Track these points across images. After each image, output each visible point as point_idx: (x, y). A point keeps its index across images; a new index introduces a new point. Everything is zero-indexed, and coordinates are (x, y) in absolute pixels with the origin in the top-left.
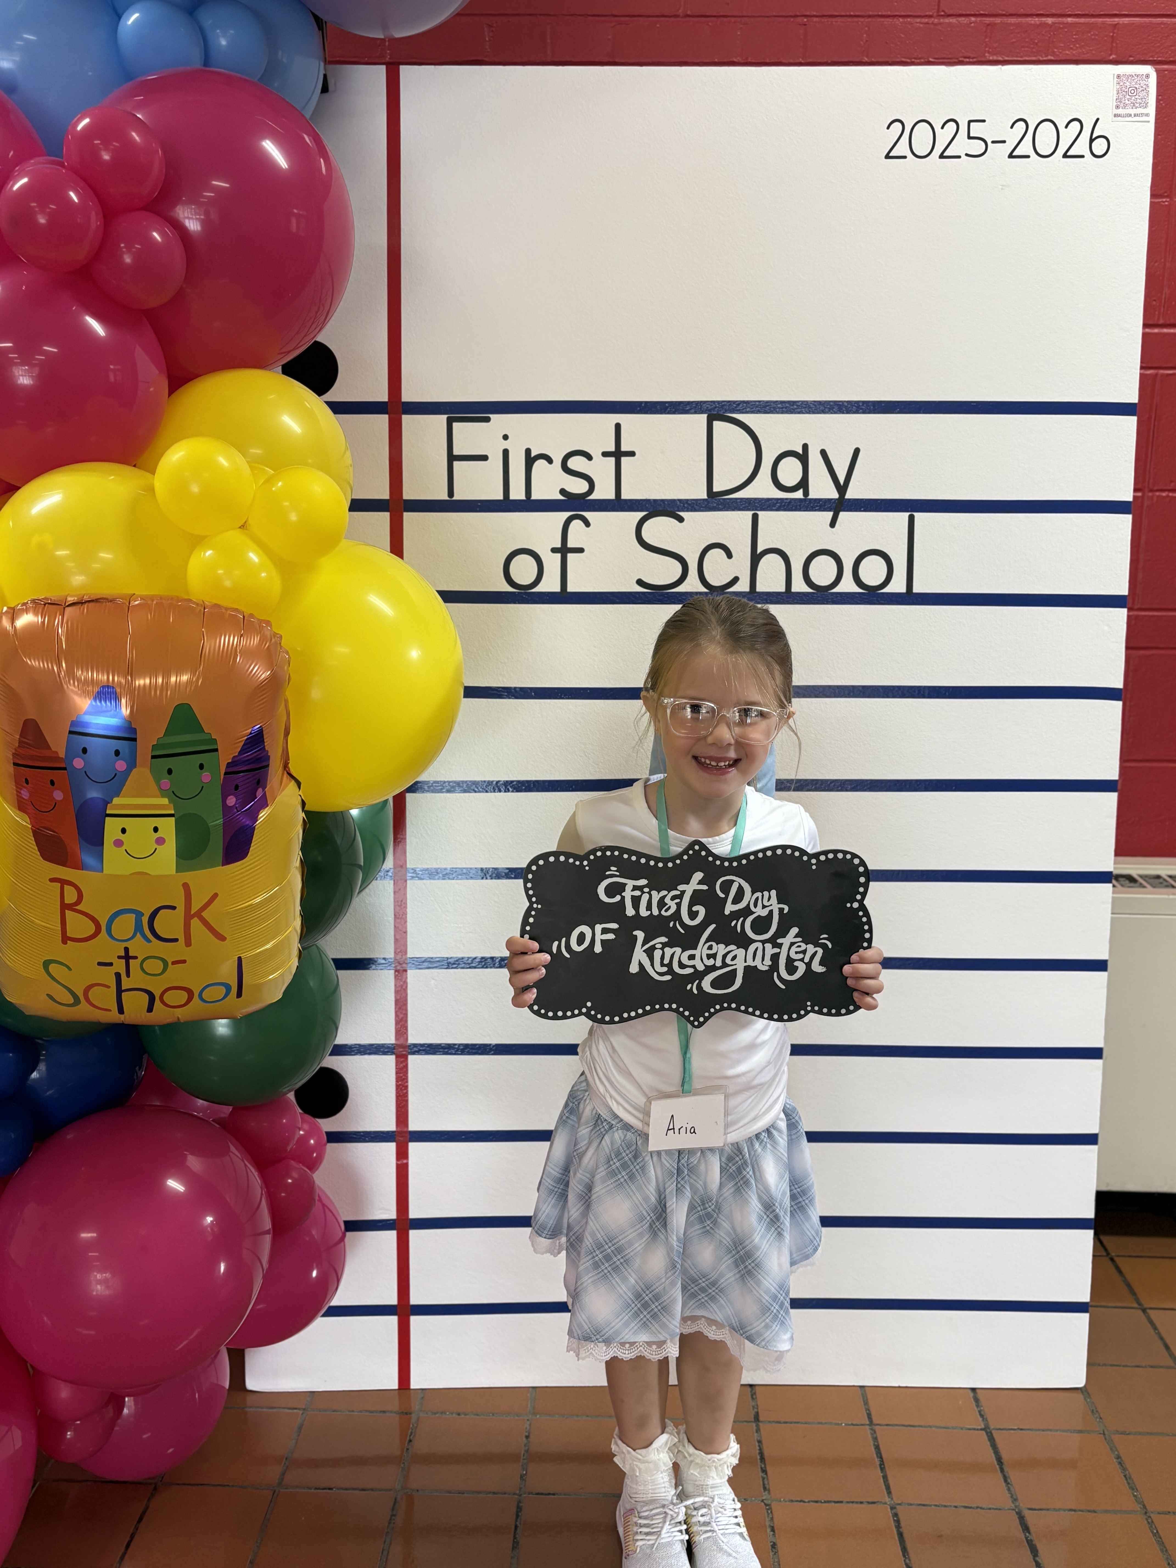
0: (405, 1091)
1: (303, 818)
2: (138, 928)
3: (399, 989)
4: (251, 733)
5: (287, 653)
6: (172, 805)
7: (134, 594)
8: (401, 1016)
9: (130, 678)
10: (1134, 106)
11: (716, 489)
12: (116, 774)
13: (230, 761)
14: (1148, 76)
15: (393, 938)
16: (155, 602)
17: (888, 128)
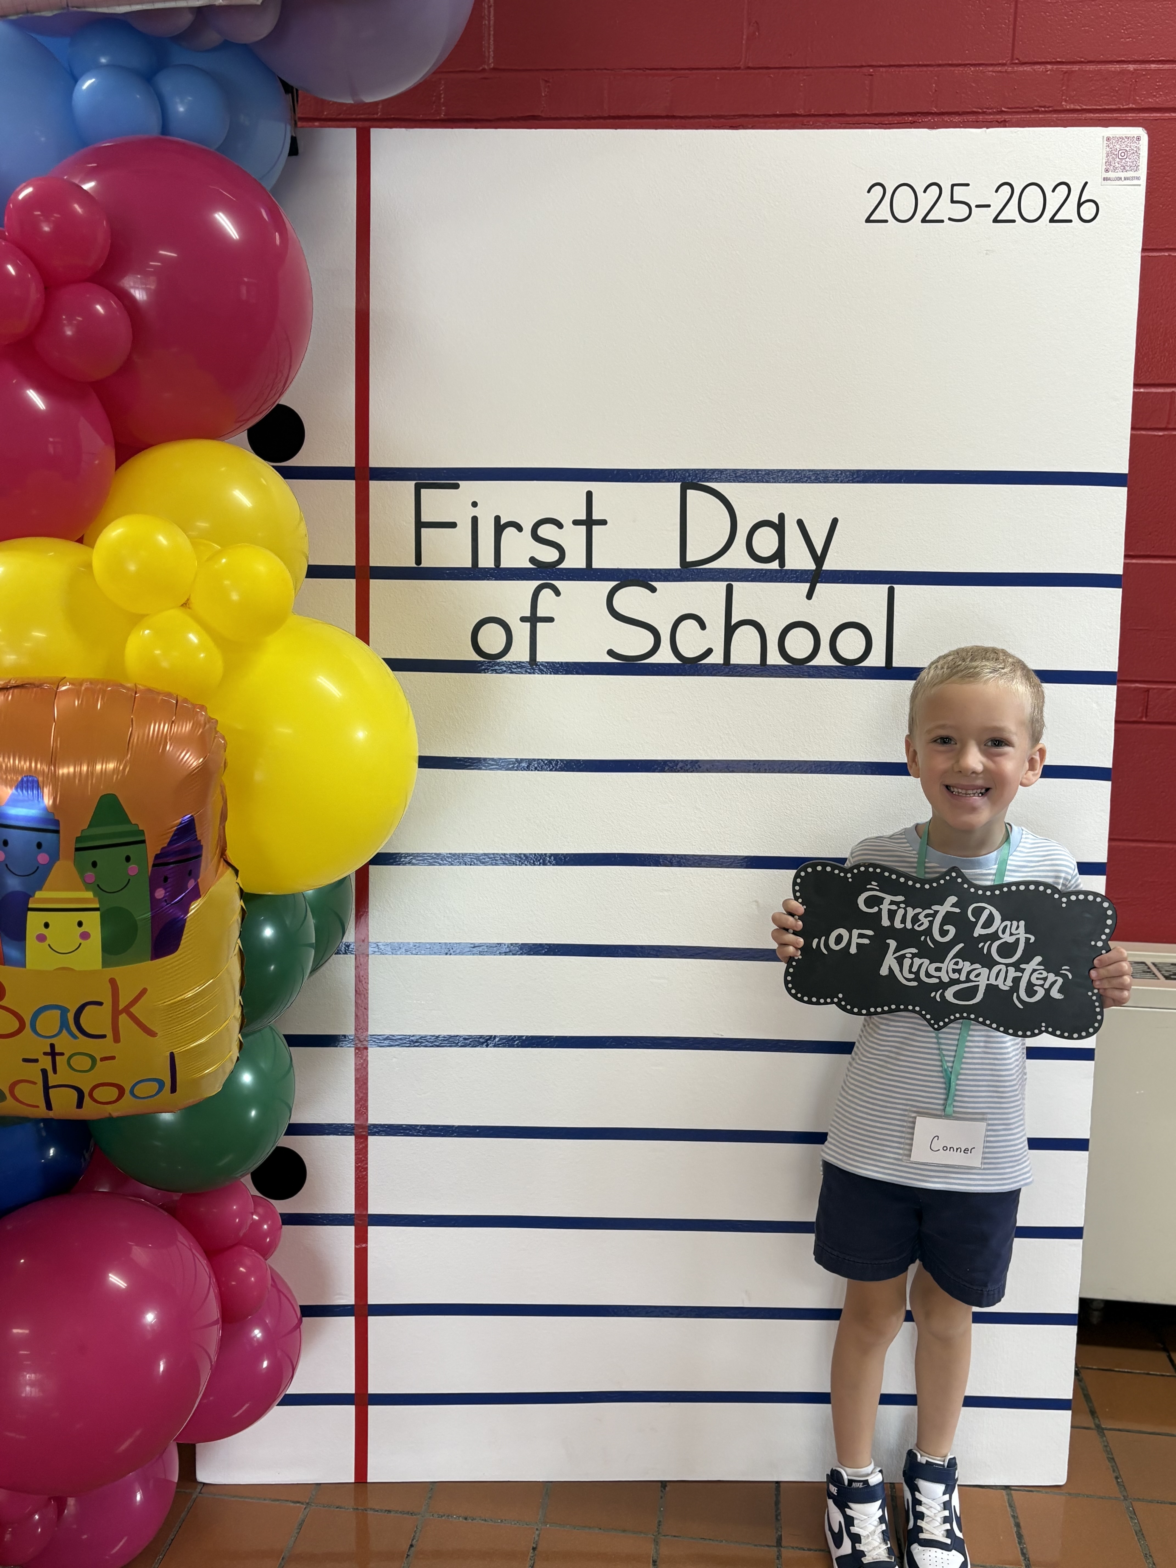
0: (364, 1173)
1: (242, 906)
2: (64, 1024)
3: (360, 1067)
4: (181, 823)
5: (224, 738)
6: (97, 899)
7: (65, 678)
8: (361, 1095)
9: (53, 768)
10: (1124, 169)
11: (689, 558)
12: (38, 868)
13: (159, 852)
14: (1139, 138)
15: (354, 1014)
16: (83, 688)
17: (868, 192)
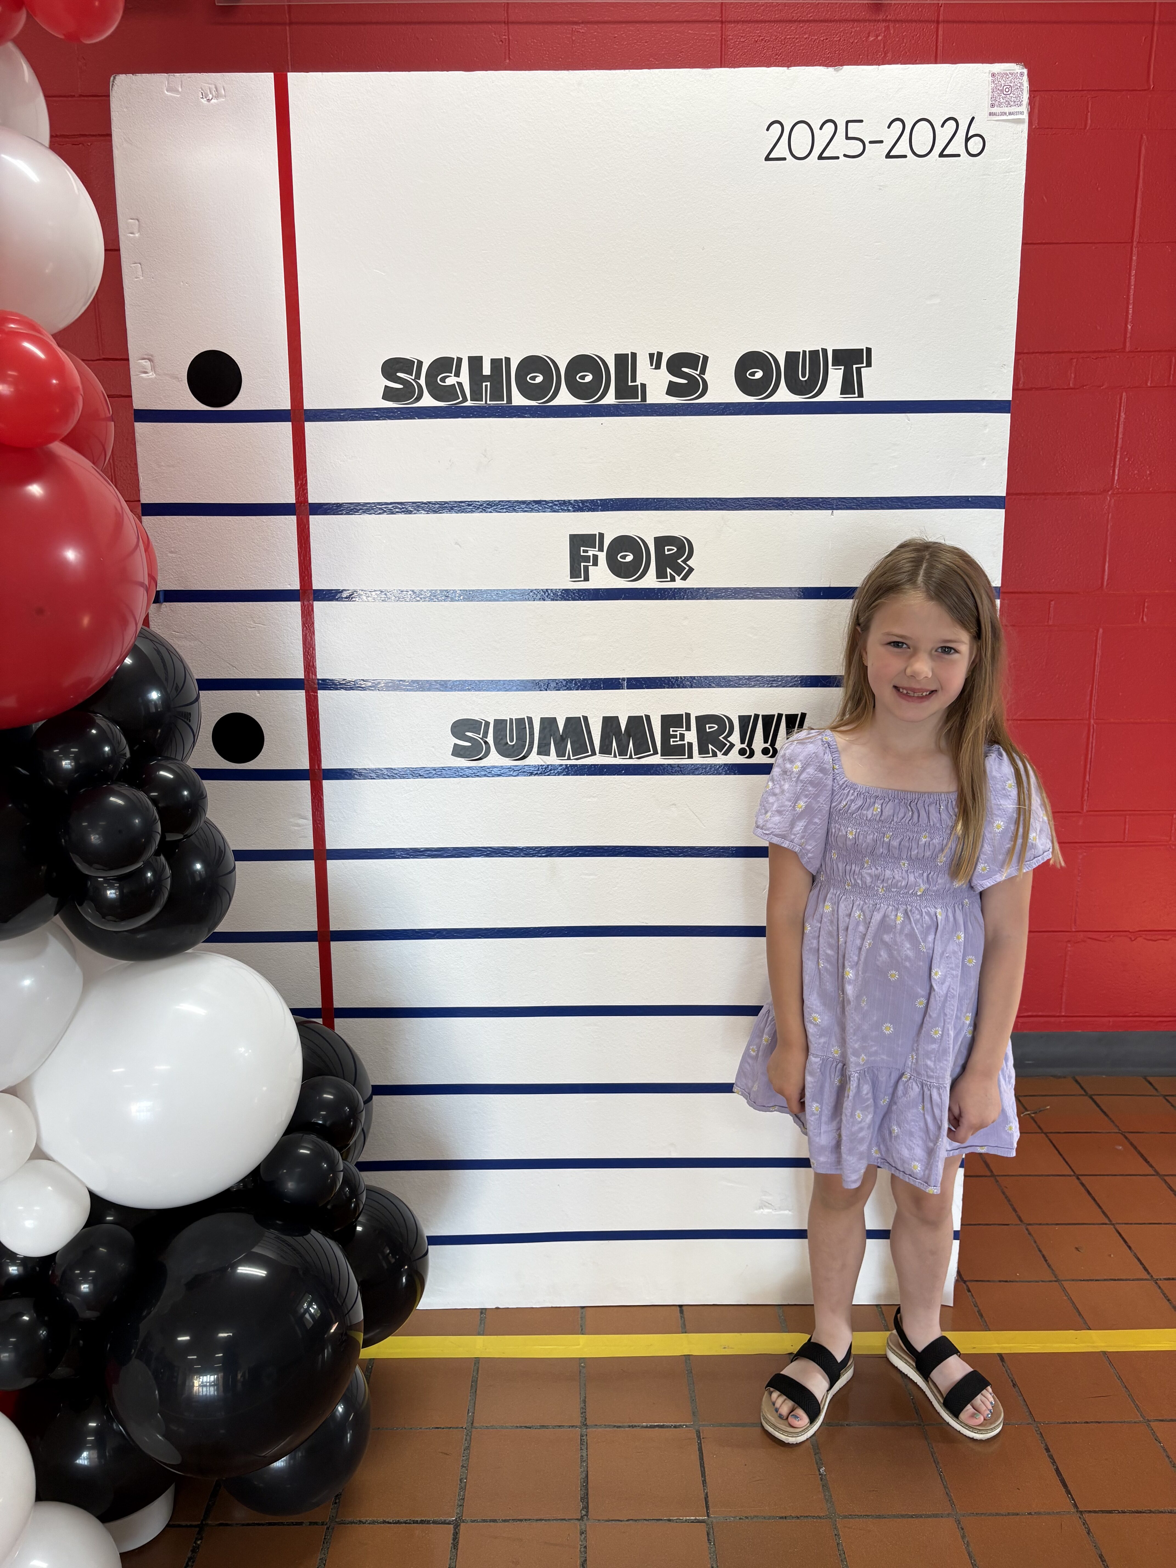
10: (1009, 105)
14: (1020, 75)
17: (768, 129)
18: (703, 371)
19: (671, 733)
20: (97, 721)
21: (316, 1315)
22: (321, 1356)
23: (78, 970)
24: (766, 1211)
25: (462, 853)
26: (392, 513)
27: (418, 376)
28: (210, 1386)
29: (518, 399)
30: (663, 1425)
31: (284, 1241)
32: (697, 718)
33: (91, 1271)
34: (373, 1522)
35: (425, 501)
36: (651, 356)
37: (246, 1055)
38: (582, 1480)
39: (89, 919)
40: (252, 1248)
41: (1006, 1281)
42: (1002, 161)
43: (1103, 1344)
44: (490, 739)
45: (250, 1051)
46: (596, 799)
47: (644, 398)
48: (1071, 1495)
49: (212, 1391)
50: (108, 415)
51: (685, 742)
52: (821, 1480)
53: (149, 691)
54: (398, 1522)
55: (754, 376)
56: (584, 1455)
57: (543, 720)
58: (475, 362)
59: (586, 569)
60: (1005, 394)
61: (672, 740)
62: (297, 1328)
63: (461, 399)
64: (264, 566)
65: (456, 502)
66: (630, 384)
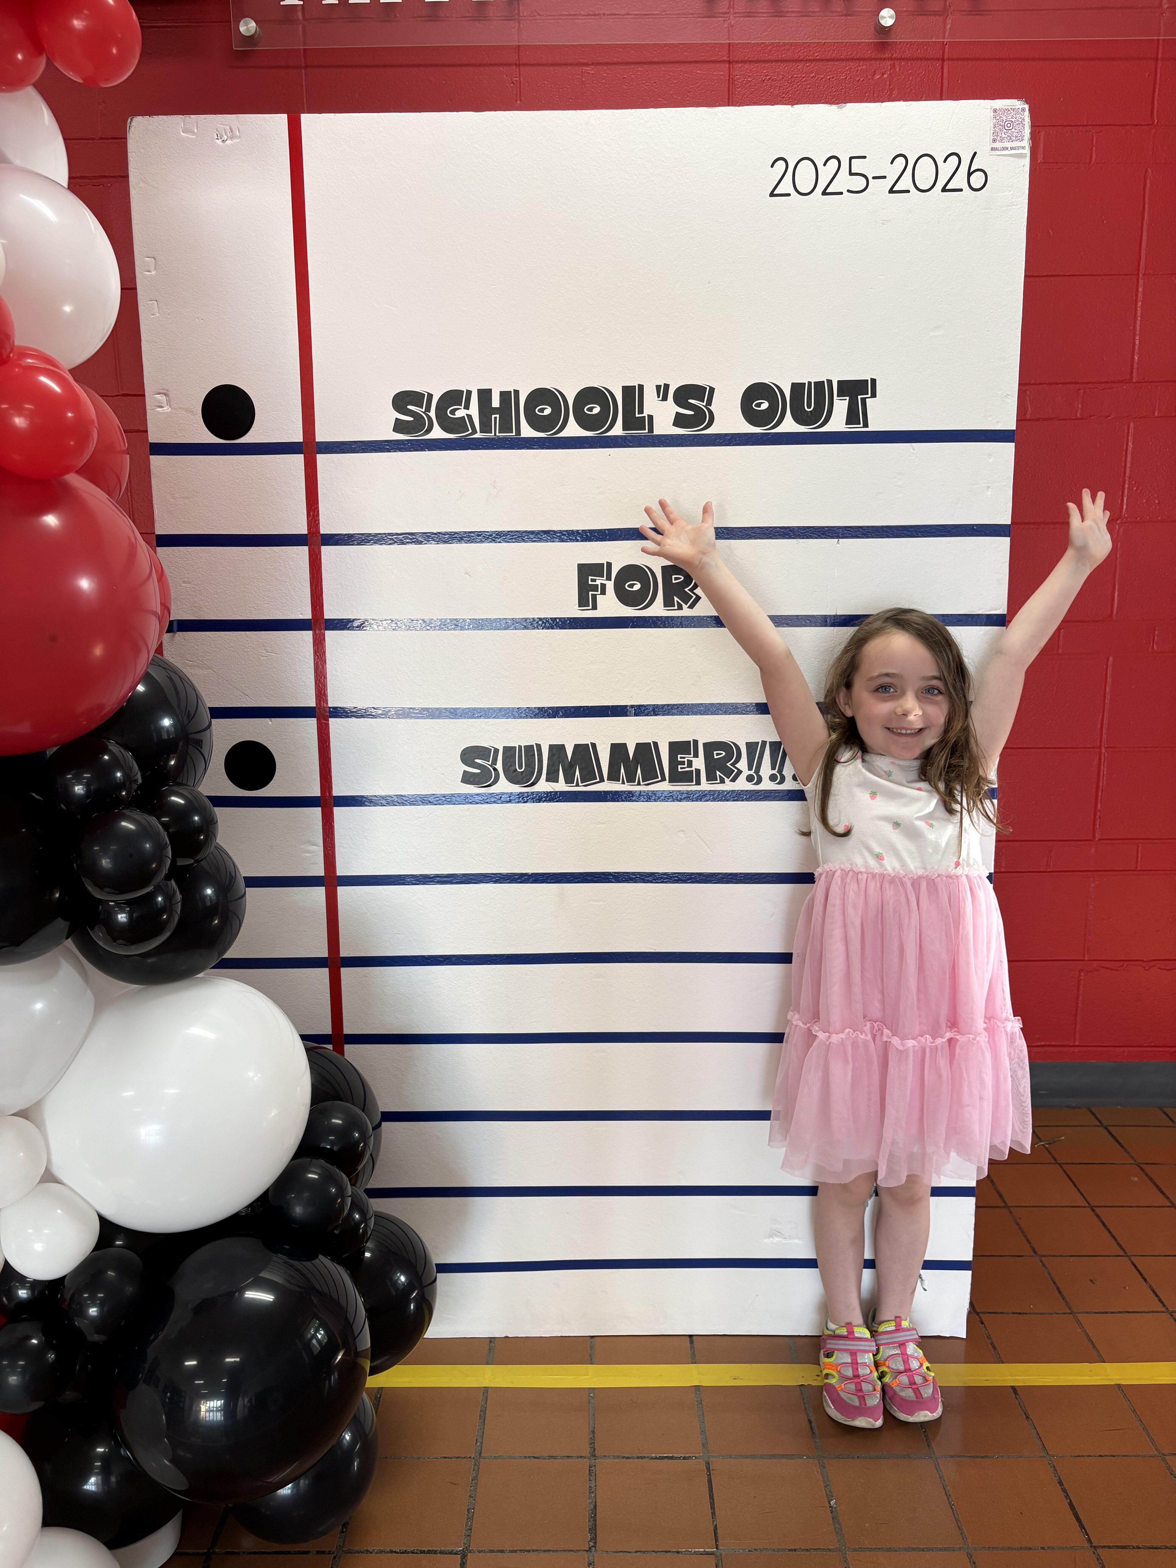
10: (1010, 139)
14: (1021, 111)
17: (772, 166)
18: (709, 402)
19: (679, 760)
20: (110, 747)
21: (323, 1340)
22: (327, 1382)
23: (89, 993)
24: (776, 1240)
25: (471, 879)
26: (403, 544)
27: (428, 409)
28: (217, 1411)
29: (527, 431)
30: (672, 1457)
31: (292, 1266)
32: (704, 744)
33: (99, 1295)
34: (381, 1552)
35: (435, 531)
36: (658, 388)
37: (255, 1079)
38: (591, 1511)
39: (101, 943)
40: (260, 1273)
41: (1020, 1313)
42: (1004, 195)
43: (1118, 1377)
44: (499, 766)
45: (259, 1075)
46: (604, 826)
47: (651, 429)
48: (1085, 1530)
49: (219, 1417)
50: (124, 448)
51: (693, 769)
52: (832, 1513)
53: (162, 718)
54: (406, 1552)
55: (760, 407)
56: (593, 1486)
57: (551, 747)
58: (485, 395)
59: (594, 597)
60: (1009, 423)
61: (679, 766)
62: (304, 1354)
63: (470, 431)
64: (276, 596)
65: (465, 532)
66: (637, 415)
